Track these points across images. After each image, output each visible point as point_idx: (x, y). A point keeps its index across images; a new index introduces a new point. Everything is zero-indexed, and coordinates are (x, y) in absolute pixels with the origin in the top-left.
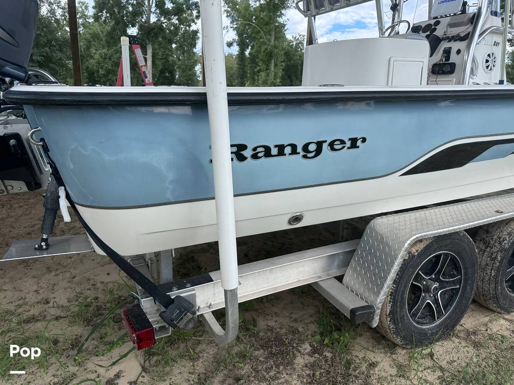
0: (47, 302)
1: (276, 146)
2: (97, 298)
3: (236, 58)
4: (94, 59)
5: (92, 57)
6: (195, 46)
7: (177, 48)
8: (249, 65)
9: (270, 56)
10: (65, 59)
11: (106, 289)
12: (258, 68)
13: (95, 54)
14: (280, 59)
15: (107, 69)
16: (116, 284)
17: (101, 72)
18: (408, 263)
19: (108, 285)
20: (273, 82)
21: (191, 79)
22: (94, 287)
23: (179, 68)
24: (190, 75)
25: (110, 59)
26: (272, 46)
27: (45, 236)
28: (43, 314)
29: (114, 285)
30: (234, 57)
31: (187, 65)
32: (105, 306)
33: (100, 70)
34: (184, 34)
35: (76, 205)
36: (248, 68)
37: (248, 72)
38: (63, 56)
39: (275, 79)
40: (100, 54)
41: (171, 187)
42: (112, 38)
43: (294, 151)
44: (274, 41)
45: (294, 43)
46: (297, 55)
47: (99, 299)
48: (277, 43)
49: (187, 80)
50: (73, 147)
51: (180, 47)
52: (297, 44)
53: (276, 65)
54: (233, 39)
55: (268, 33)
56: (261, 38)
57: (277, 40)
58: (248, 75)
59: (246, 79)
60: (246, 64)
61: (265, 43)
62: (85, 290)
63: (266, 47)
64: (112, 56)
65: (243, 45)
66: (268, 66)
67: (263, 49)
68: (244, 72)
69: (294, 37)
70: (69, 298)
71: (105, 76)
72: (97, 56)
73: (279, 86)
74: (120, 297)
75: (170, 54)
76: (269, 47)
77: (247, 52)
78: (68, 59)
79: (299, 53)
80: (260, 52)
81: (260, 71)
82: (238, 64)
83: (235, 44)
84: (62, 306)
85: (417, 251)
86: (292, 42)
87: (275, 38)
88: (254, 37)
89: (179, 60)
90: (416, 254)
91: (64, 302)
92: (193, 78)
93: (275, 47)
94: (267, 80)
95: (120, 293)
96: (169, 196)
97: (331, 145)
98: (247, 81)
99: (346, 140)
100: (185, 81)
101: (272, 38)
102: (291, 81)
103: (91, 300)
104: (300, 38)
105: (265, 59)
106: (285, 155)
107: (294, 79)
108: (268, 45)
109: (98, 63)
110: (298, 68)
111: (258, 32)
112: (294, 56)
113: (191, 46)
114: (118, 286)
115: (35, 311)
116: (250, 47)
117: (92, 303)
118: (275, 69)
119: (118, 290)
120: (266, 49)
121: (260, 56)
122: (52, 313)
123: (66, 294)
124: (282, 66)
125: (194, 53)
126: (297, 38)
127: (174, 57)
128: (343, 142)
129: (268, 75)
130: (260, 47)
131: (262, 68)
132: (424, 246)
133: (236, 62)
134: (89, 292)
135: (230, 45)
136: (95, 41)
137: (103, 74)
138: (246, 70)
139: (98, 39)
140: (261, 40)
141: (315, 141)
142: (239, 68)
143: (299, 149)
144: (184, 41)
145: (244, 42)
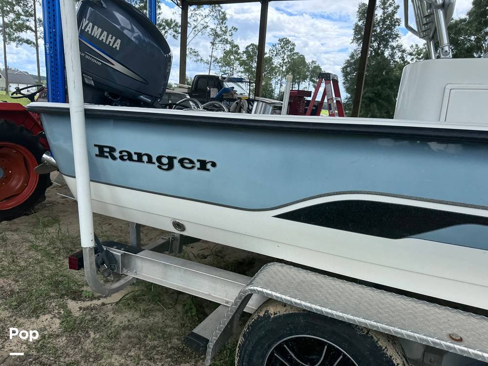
1: (135, 153)
18: (261, 321)
43: (150, 161)
85: (275, 314)
90: (273, 316)
97: (181, 161)
99: (195, 161)
106: (143, 162)
128: (191, 162)
132: (285, 313)
141: (166, 156)
143: (154, 160)
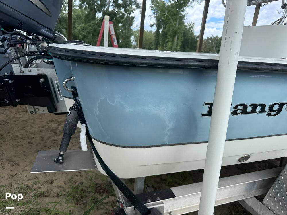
0: (51, 182)
1: (251, 105)
2: (82, 183)
3: (154, 33)
4: (77, 29)
5: (76, 28)
6: (132, 25)
7: (122, 26)
8: (162, 38)
9: (175, 33)
10: (61, 28)
11: (87, 176)
12: (167, 40)
13: (78, 26)
14: (180, 36)
15: (84, 35)
16: (94, 174)
17: (81, 36)
19: (89, 174)
20: (175, 48)
21: (128, 44)
22: (80, 174)
23: (122, 37)
24: (128, 41)
25: (86, 29)
26: (176, 28)
27: (62, 153)
28: (49, 192)
29: (93, 175)
30: (153, 33)
31: (127, 36)
32: (88, 189)
33: (80, 35)
34: (126, 19)
35: (92, 139)
36: (161, 40)
37: (161, 41)
38: (61, 27)
39: (177, 47)
40: (81, 27)
41: (169, 134)
42: (87, 18)
44: (178, 25)
45: (188, 27)
46: (189, 34)
47: (83, 184)
48: (179, 26)
49: (126, 44)
50: (103, 98)
51: (124, 25)
52: (190, 28)
53: (178, 39)
54: (154, 23)
55: (175, 20)
56: (171, 23)
57: (180, 25)
58: (160, 43)
59: (159, 46)
60: (160, 37)
61: (172, 26)
62: (74, 176)
63: (173, 28)
64: (87, 28)
65: (159, 26)
66: (173, 39)
67: (171, 29)
68: (158, 41)
69: (189, 23)
70: (65, 181)
71: (82, 39)
72: (79, 28)
73: (178, 51)
74: (97, 184)
75: (118, 29)
76: (175, 29)
77: (161, 31)
78: (64, 28)
79: (191, 32)
80: (169, 31)
81: (168, 41)
82: (155, 37)
83: (155, 26)
84: (61, 187)
86: (187, 26)
87: (179, 24)
88: (167, 22)
89: (123, 33)
91: (62, 184)
92: (129, 43)
93: (179, 28)
94: (172, 47)
95: (97, 181)
96: (166, 140)
98: (160, 47)
100: (125, 45)
101: (177, 23)
102: (185, 48)
103: (79, 184)
104: (191, 25)
105: (172, 35)
106: (256, 112)
107: (186, 47)
108: (175, 27)
109: (79, 31)
110: (189, 41)
111: (170, 19)
112: (187, 34)
113: (130, 25)
114: (95, 176)
115: (43, 189)
116: (163, 28)
117: (79, 186)
118: (178, 41)
119: (95, 179)
120: (173, 29)
121: (169, 33)
122: (55, 192)
123: (63, 178)
124: (181, 39)
125: (131, 29)
126: (190, 24)
127: (119, 31)
129: (172, 44)
130: (170, 28)
131: (170, 40)
133: (154, 35)
134: (77, 178)
135: (152, 26)
136: (78, 20)
137: (82, 38)
138: (159, 40)
139: (80, 18)
140: (171, 24)
141: (278, 103)
142: (156, 39)
144: (126, 22)
145: (160, 25)
